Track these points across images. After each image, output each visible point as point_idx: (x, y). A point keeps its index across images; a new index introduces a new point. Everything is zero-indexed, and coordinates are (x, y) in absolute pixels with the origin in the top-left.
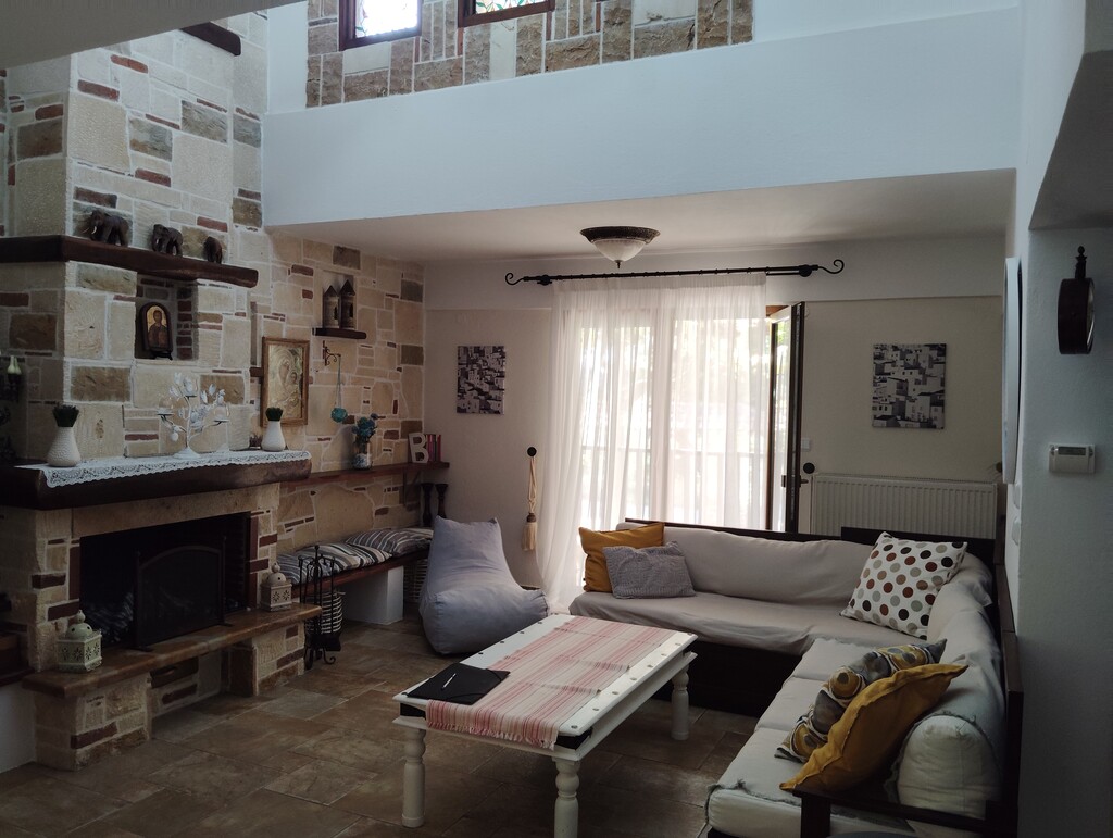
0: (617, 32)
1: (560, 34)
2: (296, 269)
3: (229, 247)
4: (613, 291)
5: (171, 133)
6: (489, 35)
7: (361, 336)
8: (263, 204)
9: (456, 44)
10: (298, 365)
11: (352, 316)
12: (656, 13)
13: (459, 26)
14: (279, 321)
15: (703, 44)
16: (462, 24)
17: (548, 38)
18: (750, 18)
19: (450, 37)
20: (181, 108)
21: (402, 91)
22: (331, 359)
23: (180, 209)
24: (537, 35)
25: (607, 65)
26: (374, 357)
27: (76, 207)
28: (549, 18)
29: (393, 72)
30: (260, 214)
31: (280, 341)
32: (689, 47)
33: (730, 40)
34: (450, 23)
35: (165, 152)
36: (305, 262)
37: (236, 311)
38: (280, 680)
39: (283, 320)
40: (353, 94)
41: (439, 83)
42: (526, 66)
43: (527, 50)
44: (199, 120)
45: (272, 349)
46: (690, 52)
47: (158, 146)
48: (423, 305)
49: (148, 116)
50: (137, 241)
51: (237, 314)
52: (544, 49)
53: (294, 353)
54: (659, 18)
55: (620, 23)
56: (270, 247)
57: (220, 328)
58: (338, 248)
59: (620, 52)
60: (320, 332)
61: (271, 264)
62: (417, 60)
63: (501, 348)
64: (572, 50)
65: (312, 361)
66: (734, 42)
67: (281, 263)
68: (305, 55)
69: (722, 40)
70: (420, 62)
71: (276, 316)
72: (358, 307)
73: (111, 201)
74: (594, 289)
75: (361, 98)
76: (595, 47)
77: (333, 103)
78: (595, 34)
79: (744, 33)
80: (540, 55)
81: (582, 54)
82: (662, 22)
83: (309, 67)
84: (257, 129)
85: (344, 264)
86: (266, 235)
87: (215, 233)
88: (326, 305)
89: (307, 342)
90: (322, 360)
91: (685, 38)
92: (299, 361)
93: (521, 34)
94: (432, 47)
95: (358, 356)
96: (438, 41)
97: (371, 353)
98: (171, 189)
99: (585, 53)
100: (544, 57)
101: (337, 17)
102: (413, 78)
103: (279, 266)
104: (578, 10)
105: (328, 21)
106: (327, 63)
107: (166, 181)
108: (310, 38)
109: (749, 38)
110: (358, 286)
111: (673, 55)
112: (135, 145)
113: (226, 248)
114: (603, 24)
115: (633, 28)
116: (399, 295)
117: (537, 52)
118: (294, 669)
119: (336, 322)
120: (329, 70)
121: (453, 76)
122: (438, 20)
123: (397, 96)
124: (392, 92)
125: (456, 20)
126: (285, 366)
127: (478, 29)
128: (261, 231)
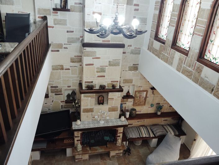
0: (197, 74)
1: (187, 64)
5: (105, 68)
6: (175, 55)
8: (139, 66)
9: (169, 52)
10: (144, 95)
13: (171, 47)
15: (215, 95)
17: (184, 64)
19: (168, 50)
20: (108, 63)
23: (107, 80)
24: (182, 62)
27: (85, 84)
28: (186, 59)
30: (138, 68)
31: (140, 91)
32: (211, 93)
34: (169, 46)
35: (104, 71)
38: (116, 156)
39: (141, 87)
40: (153, 52)
41: (164, 60)
42: (178, 68)
44: (113, 64)
45: (137, 93)
46: (211, 95)
47: (102, 71)
49: (100, 66)
50: (97, 87)
51: (118, 97)
52: (183, 66)
54: (207, 78)
55: (198, 72)
57: (113, 100)
59: (196, 81)
62: (162, 51)
64: (187, 72)
65: (149, 94)
73: (92, 82)
76: (192, 74)
77: (150, 51)
78: (193, 71)
81: (189, 74)
84: (140, 51)
87: (115, 83)
91: (211, 89)
93: (180, 59)
94: (165, 50)
98: (105, 77)
100: (182, 69)
102: (161, 56)
103: (142, 77)
104: (192, 61)
105: (154, 31)
106: (152, 41)
112: (97, 72)
114: (195, 69)
115: (201, 76)
117: (181, 66)
118: (120, 155)
120: (151, 44)
121: (167, 60)
128: (138, 71)
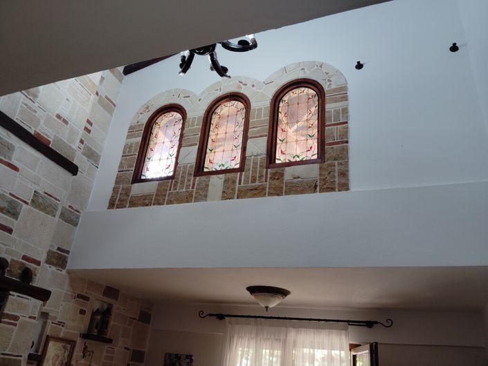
0: (276, 183)
1: (246, 182)
2: (79, 296)
3: (38, 275)
4: (260, 327)
5: (22, 205)
6: (209, 181)
7: (109, 341)
8: (70, 258)
9: (191, 184)
10: (66, 356)
11: (106, 328)
12: (297, 175)
13: (194, 176)
14: (60, 327)
15: (322, 190)
16: (196, 175)
17: (240, 184)
18: (348, 180)
19: (189, 181)
20: (33, 194)
21: (159, 204)
22: (87, 354)
23: (14, 249)
24: (234, 182)
25: (270, 198)
26: (115, 356)
28: (241, 175)
29: (156, 195)
30: (66, 262)
31: (58, 339)
32: (315, 191)
33: (337, 190)
34: (190, 174)
35: (15, 215)
36: (86, 293)
37: (30, 315)
39: (63, 326)
40: (133, 204)
41: (179, 201)
42: (227, 195)
43: (228, 188)
44: (42, 203)
45: (51, 344)
46: (315, 194)
47: (12, 211)
48: (150, 325)
49: (10, 194)
51: (30, 317)
52: (237, 188)
53: (65, 348)
54: (299, 177)
55: (278, 179)
56: (67, 282)
57: (15, 325)
58: (107, 287)
59: (277, 192)
60: (84, 336)
61: (65, 291)
62: (170, 190)
63: (191, 356)
64: (252, 190)
65: (75, 354)
66: (339, 191)
67: (71, 292)
68: (113, 185)
69: (333, 189)
70: (172, 191)
71: (59, 323)
72: (112, 323)
74: (248, 324)
75: (137, 206)
76: (264, 189)
77: (122, 208)
78: (264, 183)
79: (345, 187)
80: (235, 191)
81: (257, 192)
82: (300, 179)
83: (114, 190)
84: (78, 218)
85: (109, 297)
86: (67, 274)
87: (31, 266)
88: (92, 319)
89: (75, 342)
90: (82, 354)
91: (313, 187)
92: (67, 353)
93: (226, 181)
94: (179, 184)
95: (105, 354)
96: (183, 182)
97: (113, 353)
98: (12, 236)
99: (258, 191)
100: (237, 192)
101: (133, 169)
102: (166, 198)
103: (70, 293)
104: (256, 172)
105: (129, 171)
106: (123, 189)
107: (10, 231)
108: (117, 178)
109: (348, 189)
110: (114, 311)
111: (306, 195)
113: (35, 275)
114: (268, 179)
115: (284, 181)
116: (137, 318)
117: (233, 190)
119: (96, 331)
120: (124, 193)
121: (188, 198)
122: (184, 173)
123: (156, 206)
124: (154, 204)
125: (193, 173)
126: (57, 356)
127: (204, 178)
128: (64, 272)
